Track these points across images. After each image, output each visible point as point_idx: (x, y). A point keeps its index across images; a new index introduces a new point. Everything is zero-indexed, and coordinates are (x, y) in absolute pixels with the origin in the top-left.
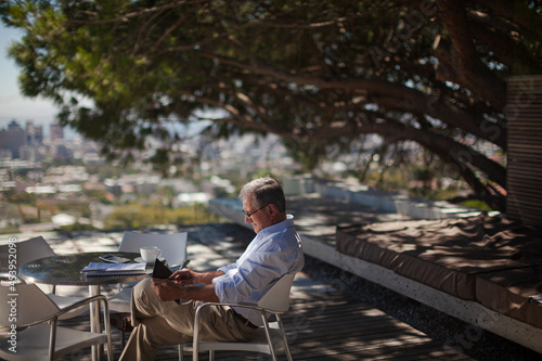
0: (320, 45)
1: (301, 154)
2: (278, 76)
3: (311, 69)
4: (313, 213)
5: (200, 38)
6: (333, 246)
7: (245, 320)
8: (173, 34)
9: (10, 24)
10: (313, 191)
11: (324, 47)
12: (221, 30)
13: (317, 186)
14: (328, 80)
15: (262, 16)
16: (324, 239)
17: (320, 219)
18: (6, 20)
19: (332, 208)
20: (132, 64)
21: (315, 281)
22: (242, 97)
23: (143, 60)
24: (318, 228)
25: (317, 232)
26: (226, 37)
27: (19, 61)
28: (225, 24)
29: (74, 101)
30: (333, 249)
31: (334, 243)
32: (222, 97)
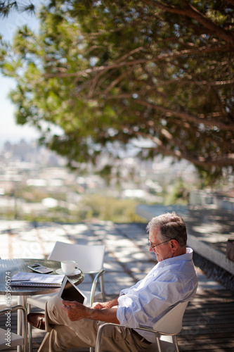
0: (222, 98)
1: (205, 174)
2: (191, 119)
3: (215, 115)
4: (211, 221)
5: (137, 90)
6: (224, 253)
7: (141, 337)
8: (117, 86)
9: (6, 75)
10: (212, 203)
11: (225, 100)
12: (152, 84)
13: (215, 200)
14: (227, 124)
15: (182, 76)
16: (218, 245)
17: (216, 227)
18: (3, 73)
19: (226, 218)
20: (85, 106)
21: (209, 278)
22: (165, 133)
23: (93, 104)
24: (214, 235)
25: (213, 239)
26: (155, 89)
27: (13, 101)
28: (155, 80)
29: (49, 130)
30: (225, 256)
31: (225, 250)
32: (152, 131)
